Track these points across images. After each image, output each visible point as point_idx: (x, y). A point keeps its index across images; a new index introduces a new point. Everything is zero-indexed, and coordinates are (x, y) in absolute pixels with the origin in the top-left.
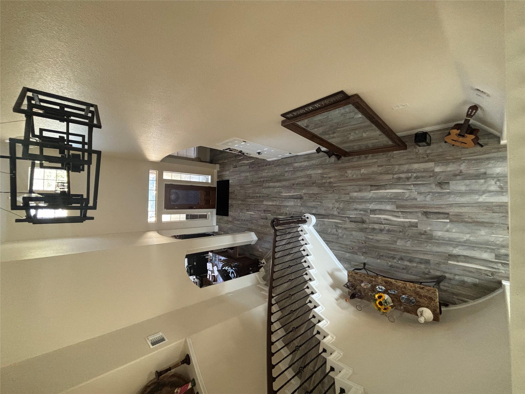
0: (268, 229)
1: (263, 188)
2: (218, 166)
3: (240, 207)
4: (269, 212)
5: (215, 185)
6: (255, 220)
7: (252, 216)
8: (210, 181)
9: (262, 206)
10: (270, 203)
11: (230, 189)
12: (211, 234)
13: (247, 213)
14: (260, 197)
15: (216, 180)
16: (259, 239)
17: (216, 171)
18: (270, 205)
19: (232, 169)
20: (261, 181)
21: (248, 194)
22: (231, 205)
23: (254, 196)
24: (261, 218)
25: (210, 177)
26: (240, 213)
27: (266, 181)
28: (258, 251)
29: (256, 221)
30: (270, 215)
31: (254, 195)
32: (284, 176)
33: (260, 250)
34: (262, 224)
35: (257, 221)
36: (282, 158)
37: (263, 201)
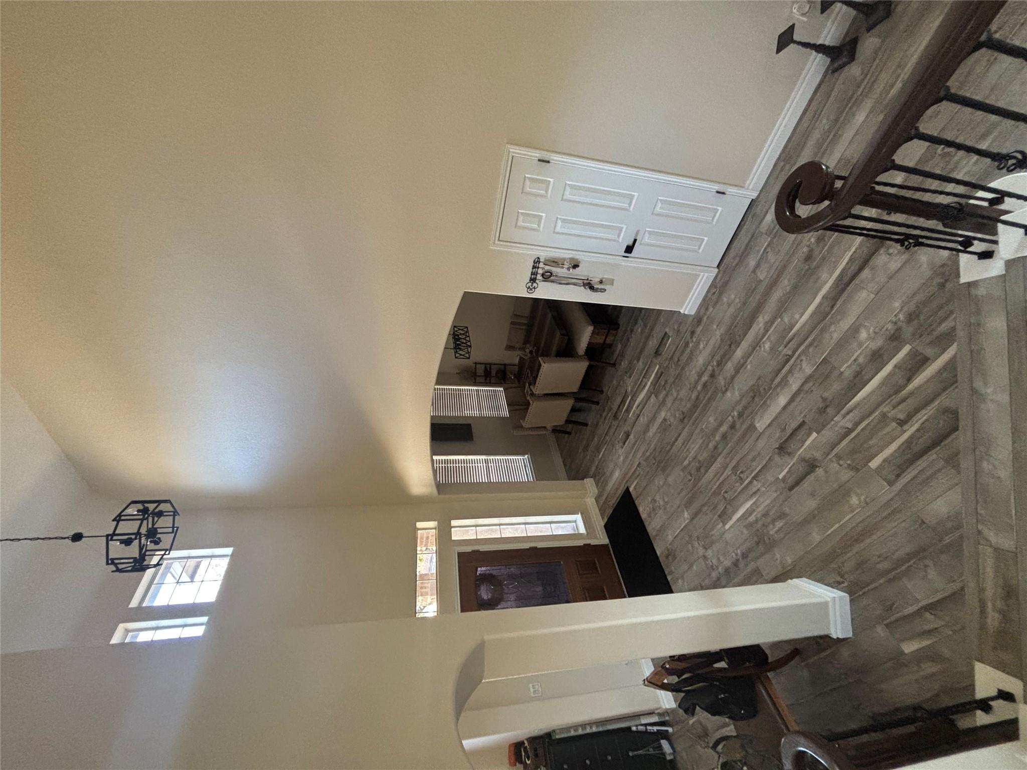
0: (854, 500)
1: (724, 393)
2: (589, 482)
3: (695, 534)
4: (802, 432)
5: (602, 539)
6: (773, 521)
7: (752, 518)
8: (582, 530)
9: (761, 444)
10: (782, 400)
11: (641, 509)
12: (655, 728)
13: (727, 527)
14: (733, 427)
15: (599, 523)
16: (855, 591)
17: (590, 501)
18: (785, 408)
19: (620, 451)
20: (705, 386)
21: (695, 464)
22: (667, 557)
23: (716, 447)
24: (791, 489)
25: (578, 517)
26: (709, 553)
27: (719, 364)
28: (899, 661)
29: (779, 524)
30: (814, 435)
31: (711, 445)
32: (761, 281)
33: (909, 647)
34: (812, 504)
35: (782, 516)
36: (718, 266)
37: (752, 428)
